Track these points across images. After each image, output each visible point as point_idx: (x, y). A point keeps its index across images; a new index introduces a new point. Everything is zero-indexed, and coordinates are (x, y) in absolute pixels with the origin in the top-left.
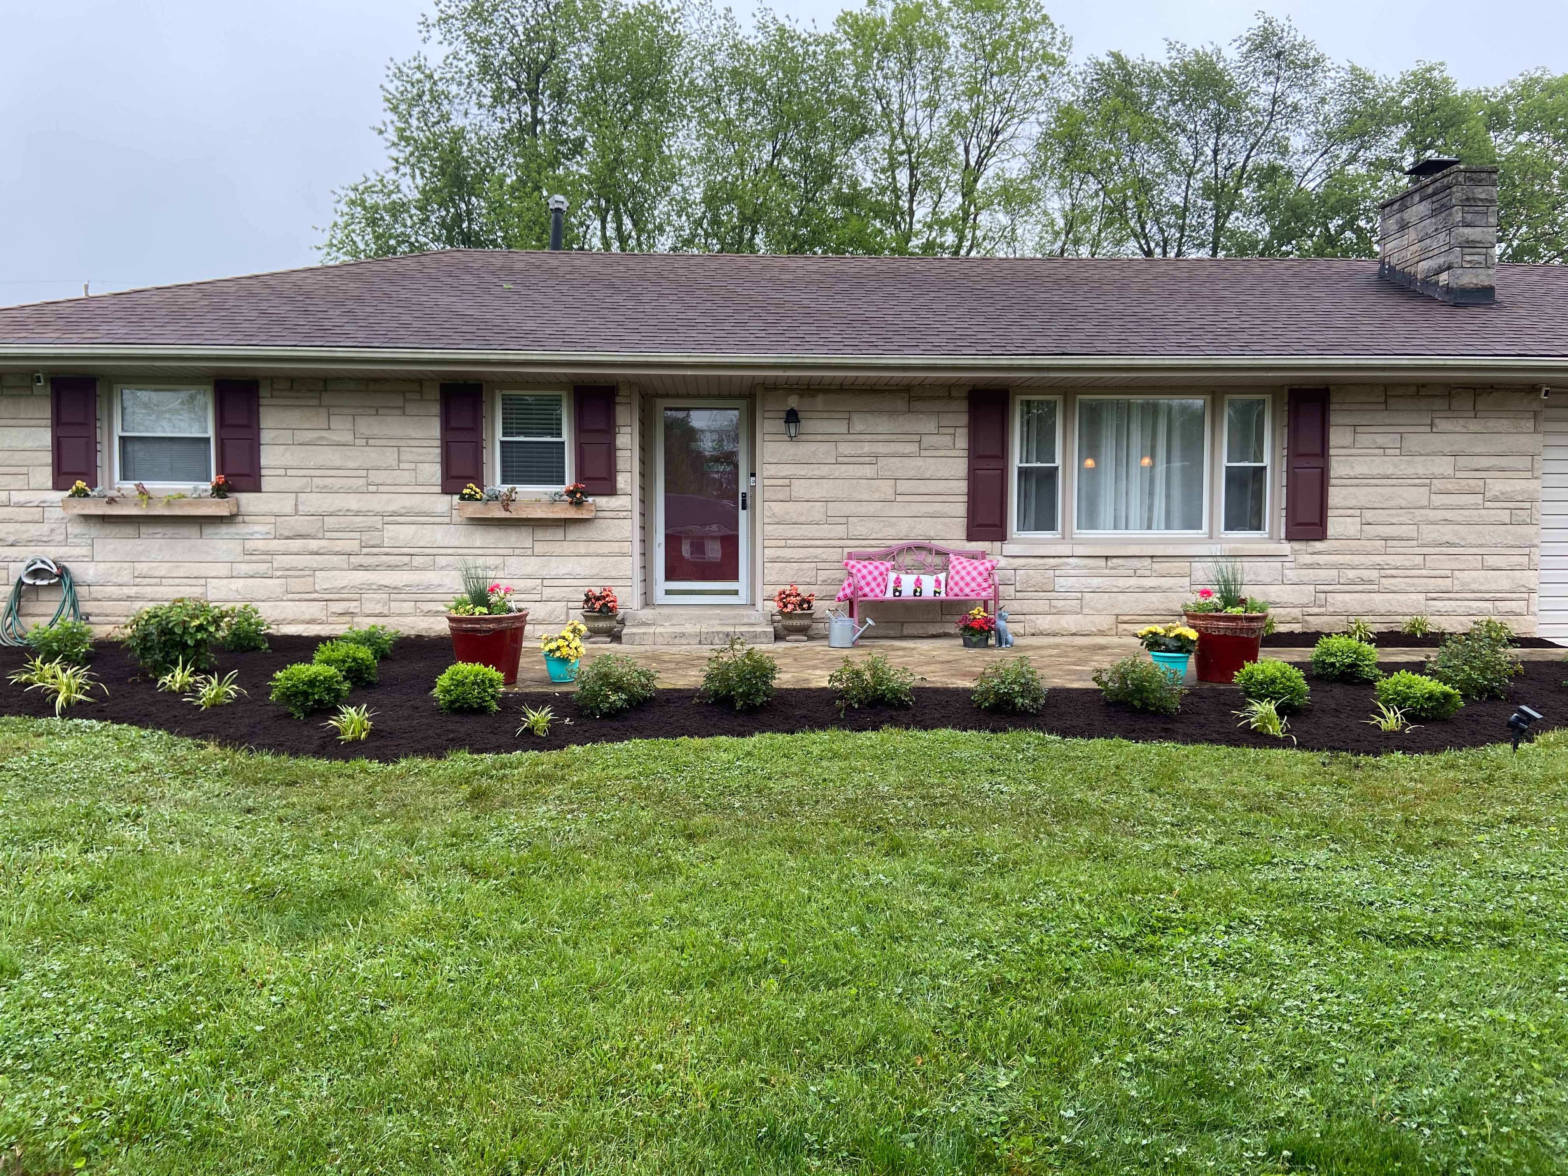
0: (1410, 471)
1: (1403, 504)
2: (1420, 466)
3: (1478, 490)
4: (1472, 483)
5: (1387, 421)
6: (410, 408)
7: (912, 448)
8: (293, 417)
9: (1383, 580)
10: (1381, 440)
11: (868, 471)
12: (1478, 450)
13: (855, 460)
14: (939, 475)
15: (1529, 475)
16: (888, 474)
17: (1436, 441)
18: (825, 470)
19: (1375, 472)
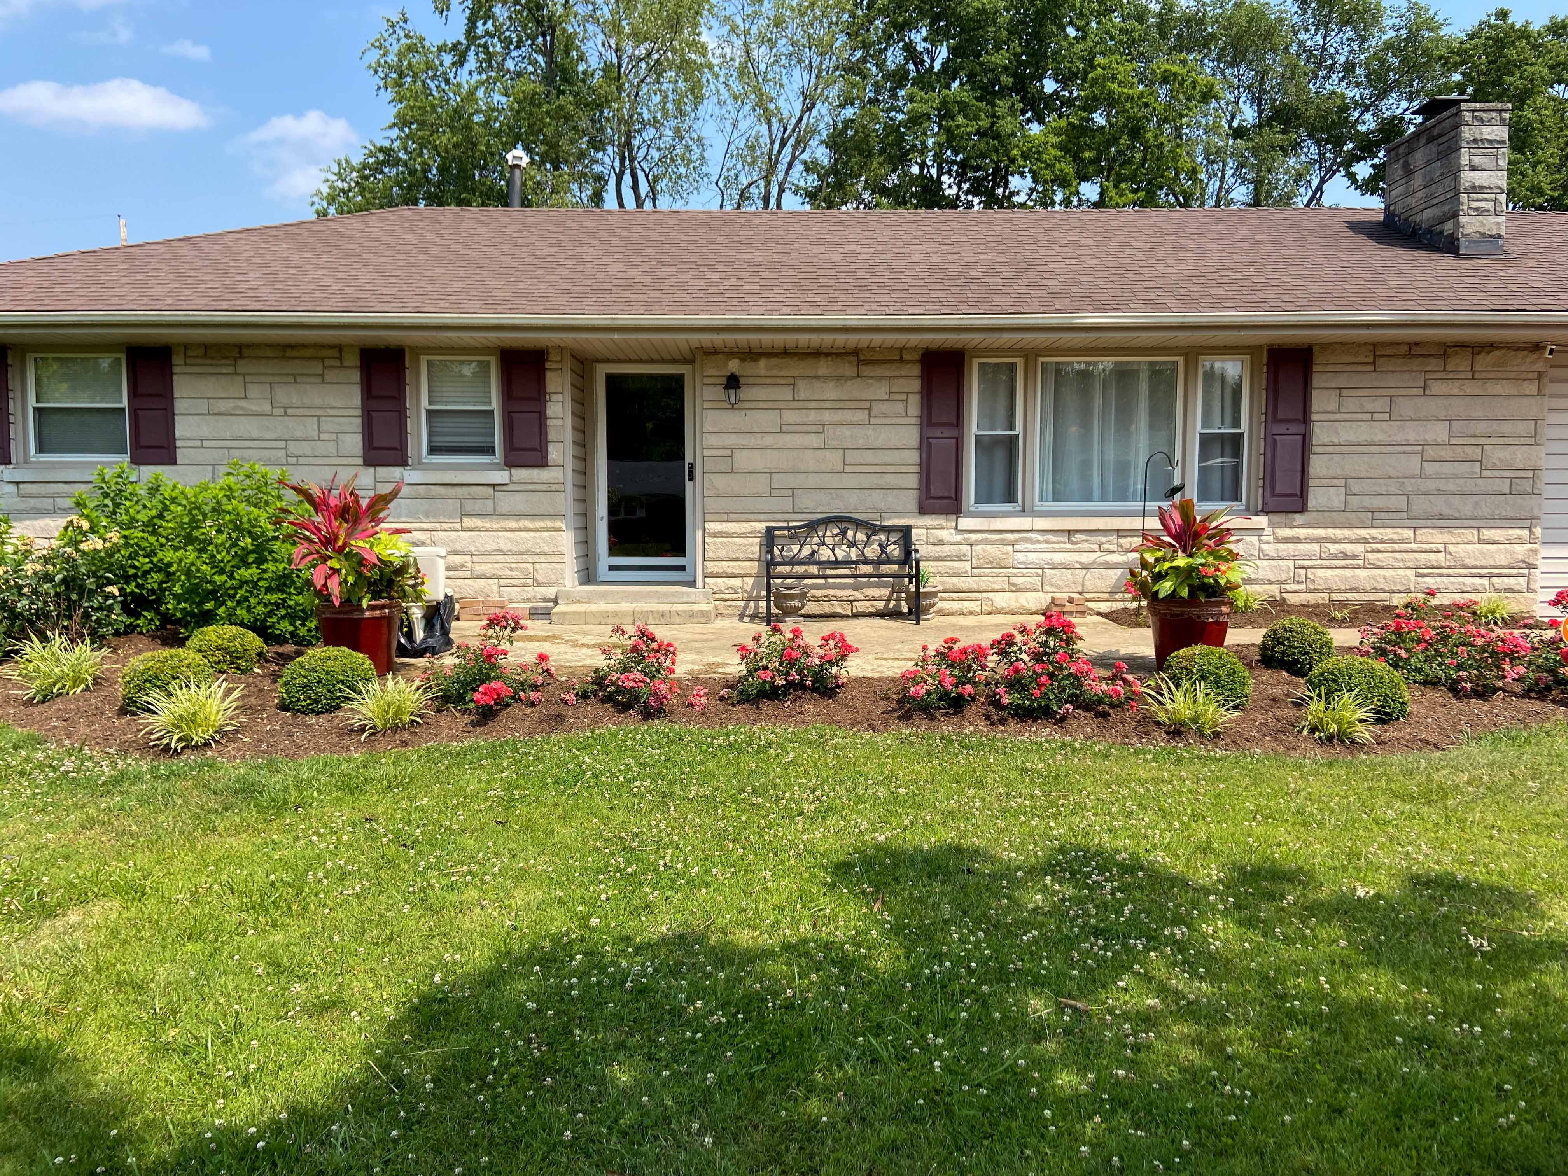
0: (1399, 438)
1: (1393, 473)
2: (1411, 433)
3: (1475, 457)
4: (1469, 450)
5: (1376, 384)
6: (330, 376)
7: (862, 416)
8: (209, 386)
9: (1370, 556)
10: (1370, 405)
11: (815, 440)
12: (1475, 415)
13: (802, 429)
14: (891, 445)
15: (1531, 441)
16: (834, 443)
17: (1432, 406)
18: (768, 440)
19: (1362, 438)
